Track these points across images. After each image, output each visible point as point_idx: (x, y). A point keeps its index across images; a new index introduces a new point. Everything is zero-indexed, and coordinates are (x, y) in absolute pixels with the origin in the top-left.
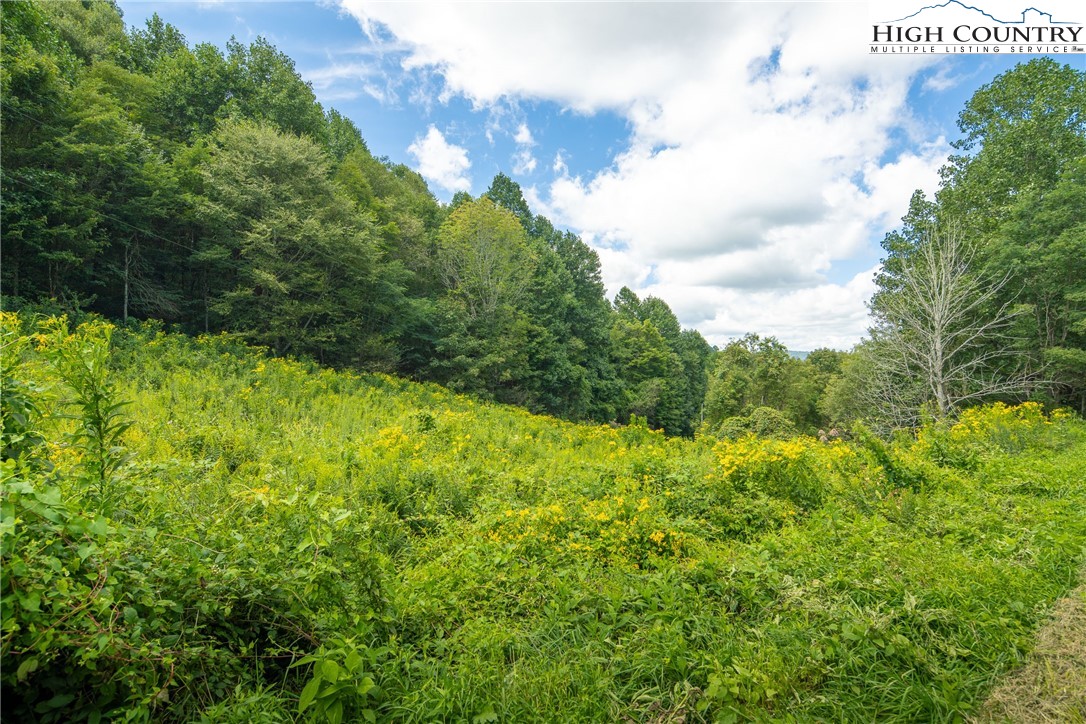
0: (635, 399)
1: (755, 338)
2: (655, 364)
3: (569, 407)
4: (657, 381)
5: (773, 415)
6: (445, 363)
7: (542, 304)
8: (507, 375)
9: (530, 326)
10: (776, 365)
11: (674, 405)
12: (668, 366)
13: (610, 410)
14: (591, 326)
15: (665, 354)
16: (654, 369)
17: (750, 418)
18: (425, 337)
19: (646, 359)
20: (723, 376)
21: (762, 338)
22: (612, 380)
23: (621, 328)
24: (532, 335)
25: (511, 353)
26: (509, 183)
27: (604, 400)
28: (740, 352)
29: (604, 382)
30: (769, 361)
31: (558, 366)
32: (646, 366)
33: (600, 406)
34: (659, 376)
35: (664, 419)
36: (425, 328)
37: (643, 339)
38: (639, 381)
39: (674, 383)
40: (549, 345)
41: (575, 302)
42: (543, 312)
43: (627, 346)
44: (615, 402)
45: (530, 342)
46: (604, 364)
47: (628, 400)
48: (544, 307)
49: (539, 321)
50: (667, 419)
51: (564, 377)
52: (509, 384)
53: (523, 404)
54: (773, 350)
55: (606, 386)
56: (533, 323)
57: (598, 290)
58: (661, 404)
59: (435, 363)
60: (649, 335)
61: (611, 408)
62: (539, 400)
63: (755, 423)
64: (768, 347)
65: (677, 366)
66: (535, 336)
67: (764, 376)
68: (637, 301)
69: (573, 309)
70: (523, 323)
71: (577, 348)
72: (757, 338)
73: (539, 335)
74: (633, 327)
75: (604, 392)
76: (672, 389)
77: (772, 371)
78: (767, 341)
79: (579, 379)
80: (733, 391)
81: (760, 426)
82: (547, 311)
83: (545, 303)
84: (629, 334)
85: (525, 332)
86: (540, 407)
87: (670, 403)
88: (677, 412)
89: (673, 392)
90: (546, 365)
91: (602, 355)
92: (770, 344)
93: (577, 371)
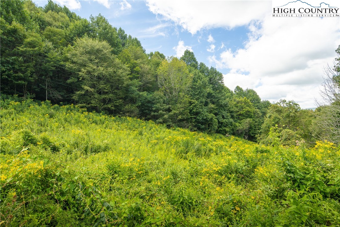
0: (239, 126)
1: (284, 101)
2: (248, 113)
3: (208, 129)
4: (248, 119)
5: (290, 133)
6: (156, 114)
7: (196, 92)
8: (180, 117)
9: (190, 100)
10: (294, 112)
11: (257, 128)
12: (254, 114)
13: (227, 130)
14: (219, 100)
15: (253, 109)
16: (248, 115)
17: (280, 134)
18: (149, 105)
19: (244, 111)
20: (270, 117)
21: (287, 101)
22: (229, 119)
23: (235, 101)
24: (191, 103)
25: (181, 109)
26: (190, 52)
27: (225, 127)
28: (277, 107)
29: (225, 120)
30: (291, 110)
31: (202, 114)
32: (244, 114)
33: (223, 129)
34: (250, 118)
35: (253, 134)
36: (149, 102)
37: (243, 104)
38: (242, 119)
39: (257, 120)
40: (198, 107)
41: (212, 91)
42: (196, 95)
43: (237, 107)
44: (229, 127)
45: (190, 106)
46: (225, 113)
47: (237, 126)
48: (197, 93)
49: (194, 98)
50: (254, 134)
51: (205, 118)
52: (181, 120)
53: (188, 127)
54: (293, 106)
55: (226, 121)
56: (191, 99)
57: (222, 87)
58: (251, 128)
59: (153, 114)
60: (245, 103)
61: (227, 129)
62: (195, 126)
63: (282, 136)
64: (290, 105)
65: (258, 114)
66: (192, 104)
67: (288, 116)
68: (243, 91)
69: (211, 94)
70: (187, 99)
71: (213, 108)
72: (285, 101)
73: (194, 103)
74: (240, 100)
75: (225, 123)
76: (256, 122)
77: (292, 114)
78: (290, 102)
79: (212, 119)
80: (273, 123)
81: (284, 137)
82: (198, 95)
83: (197, 92)
84: (238, 102)
85: (188, 102)
86: (196, 129)
87: (255, 127)
88: (258, 131)
89: (256, 123)
90: (197, 114)
91: (225, 110)
92: (291, 103)
93: (211, 116)
